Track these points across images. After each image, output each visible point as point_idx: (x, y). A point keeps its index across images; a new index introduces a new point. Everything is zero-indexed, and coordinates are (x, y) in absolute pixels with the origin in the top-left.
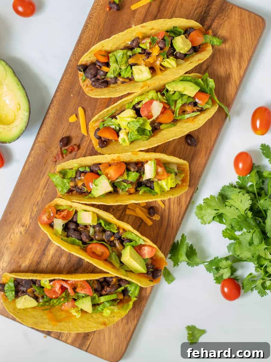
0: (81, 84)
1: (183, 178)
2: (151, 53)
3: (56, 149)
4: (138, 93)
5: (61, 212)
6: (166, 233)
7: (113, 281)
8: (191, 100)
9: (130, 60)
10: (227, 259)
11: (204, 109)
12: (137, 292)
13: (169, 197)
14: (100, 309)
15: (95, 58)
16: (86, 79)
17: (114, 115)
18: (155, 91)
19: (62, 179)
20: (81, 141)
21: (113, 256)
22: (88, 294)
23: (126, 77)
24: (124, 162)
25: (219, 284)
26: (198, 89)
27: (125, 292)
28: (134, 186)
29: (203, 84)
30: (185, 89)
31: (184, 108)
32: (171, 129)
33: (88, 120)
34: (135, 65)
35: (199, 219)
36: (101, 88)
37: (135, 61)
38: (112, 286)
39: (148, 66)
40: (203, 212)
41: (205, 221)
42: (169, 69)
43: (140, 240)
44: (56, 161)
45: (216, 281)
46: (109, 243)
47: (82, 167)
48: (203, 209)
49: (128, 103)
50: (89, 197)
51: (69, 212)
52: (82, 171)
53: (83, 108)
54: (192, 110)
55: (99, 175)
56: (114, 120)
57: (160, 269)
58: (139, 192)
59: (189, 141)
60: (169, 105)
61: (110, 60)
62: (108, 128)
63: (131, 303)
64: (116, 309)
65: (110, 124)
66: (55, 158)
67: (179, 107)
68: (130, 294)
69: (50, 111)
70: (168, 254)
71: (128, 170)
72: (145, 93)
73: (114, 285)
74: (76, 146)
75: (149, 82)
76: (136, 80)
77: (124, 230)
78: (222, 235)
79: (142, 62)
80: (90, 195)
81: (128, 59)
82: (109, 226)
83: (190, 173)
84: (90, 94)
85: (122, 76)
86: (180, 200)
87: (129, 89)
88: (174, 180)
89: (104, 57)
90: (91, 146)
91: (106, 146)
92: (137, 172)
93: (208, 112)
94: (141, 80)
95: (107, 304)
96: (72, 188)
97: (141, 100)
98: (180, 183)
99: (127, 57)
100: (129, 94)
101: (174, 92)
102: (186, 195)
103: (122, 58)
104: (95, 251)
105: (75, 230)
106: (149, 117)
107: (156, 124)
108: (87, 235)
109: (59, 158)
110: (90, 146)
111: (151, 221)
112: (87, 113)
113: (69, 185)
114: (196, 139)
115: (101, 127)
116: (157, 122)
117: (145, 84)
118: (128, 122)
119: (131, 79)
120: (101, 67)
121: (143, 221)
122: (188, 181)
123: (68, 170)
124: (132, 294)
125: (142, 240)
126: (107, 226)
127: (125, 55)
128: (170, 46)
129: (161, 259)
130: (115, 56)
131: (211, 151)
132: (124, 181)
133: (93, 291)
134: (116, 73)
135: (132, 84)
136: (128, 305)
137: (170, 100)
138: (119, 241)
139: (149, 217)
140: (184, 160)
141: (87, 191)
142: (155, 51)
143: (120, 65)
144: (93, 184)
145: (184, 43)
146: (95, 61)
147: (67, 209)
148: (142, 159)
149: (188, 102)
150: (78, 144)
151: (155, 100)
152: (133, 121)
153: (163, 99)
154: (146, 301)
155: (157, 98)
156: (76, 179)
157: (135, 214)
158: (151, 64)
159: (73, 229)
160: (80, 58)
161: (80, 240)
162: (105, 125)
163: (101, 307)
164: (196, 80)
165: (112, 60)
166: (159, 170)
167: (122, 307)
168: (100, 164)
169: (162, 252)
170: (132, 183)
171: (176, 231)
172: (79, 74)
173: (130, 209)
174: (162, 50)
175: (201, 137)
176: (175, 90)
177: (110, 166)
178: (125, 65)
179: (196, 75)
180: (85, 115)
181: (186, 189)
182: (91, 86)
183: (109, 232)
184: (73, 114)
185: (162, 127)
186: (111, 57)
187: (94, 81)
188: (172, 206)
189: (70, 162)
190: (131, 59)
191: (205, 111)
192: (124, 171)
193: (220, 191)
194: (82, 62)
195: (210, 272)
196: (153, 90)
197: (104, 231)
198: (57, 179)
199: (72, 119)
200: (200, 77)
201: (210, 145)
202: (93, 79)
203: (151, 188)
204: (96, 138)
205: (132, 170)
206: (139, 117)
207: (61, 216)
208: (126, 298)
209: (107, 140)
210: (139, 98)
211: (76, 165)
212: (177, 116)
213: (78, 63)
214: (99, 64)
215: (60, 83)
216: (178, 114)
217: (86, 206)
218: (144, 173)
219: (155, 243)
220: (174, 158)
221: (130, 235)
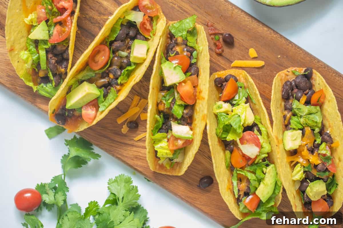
0: (291, 68)
1: (166, 167)
2: (313, 154)
3: (223, 28)
4: (272, 133)
5: (150, 22)
6: (105, 137)
7: (62, 68)
8: (252, 190)
9: (310, 129)
10: (65, 201)
11: (239, 203)
12: (43, 93)
13: (147, 147)
14: (31, 48)
15: (317, 90)
16: (295, 75)
17: (250, 101)
18: (269, 152)
19: (187, 30)
20: (227, 58)
21: (91, 73)
22: (52, 38)
23: (291, 121)
24: (196, 103)
25: (36, 188)
26: (264, 199)
27: (46, 80)
28: (165, 110)
29: (267, 206)
30: (266, 185)
31: (245, 181)
32: (224, 163)
33: (249, 70)
34: (303, 134)
35: (116, 177)
36: (283, 91)
37: (307, 135)
38: (56, 66)
39: (299, 148)
40: (123, 184)
41: (111, 184)
42: (291, 171)
43: (105, 107)
44: (207, 26)
45: (40, 185)
46: (107, 72)
47: (198, 54)
48: (126, 184)
49: (260, 119)
50: (163, 57)
51: (148, 31)
52: (193, 54)
53: (262, 67)
54: (241, 190)
55: (185, 73)
56: (244, 99)
57: (66, 125)
58: (158, 115)
59: (206, 180)
60: (252, 165)
61: (312, 107)
62: (236, 91)
63: (31, 84)
64: (28, 66)
65: (241, 94)
66: (212, 26)
67: (247, 175)
68: (42, 84)
69: (265, 29)
70: (80, 135)
71: (186, 107)
72: (269, 140)
73: (57, 69)
74: (221, 52)
75: (281, 146)
76: (286, 132)
77: (118, 91)
78: (93, 201)
79: (305, 143)
80: (164, 59)
81: (310, 127)
82: (126, 75)
83: (169, 176)
84: (277, 77)
85: (293, 117)
86: (141, 159)
87: (277, 123)
88: (165, 156)
89: (317, 100)
90: (218, 69)
91: (216, 86)
92: (182, 117)
93: (235, 207)
94: (284, 138)
95: (36, 56)
96: (175, 39)
97: (262, 135)
98: (160, 162)
99: (313, 126)
100: (272, 122)
101: (265, 172)
102: (144, 167)
103: (313, 121)
104: (101, 54)
105: (127, 35)
106: (242, 140)
107: (232, 146)
108: (120, 48)
109: (211, 30)
110: (218, 67)
111: (122, 123)
112: (257, 70)
113: (179, 36)
114: (207, 188)
115: (239, 84)
116: (235, 148)
117: (280, 141)
118: (241, 116)
119: (287, 126)
120: (306, 94)
121: (124, 113)
122: (160, 172)
123: (195, 38)
124: (42, 87)
125: (103, 109)
126: (127, 72)
127: (316, 124)
128: (317, 176)
129: (76, 127)
130: (317, 113)
131: (190, 204)
132: (174, 100)
133: (54, 44)
134: (297, 112)
135: (281, 127)
136: (30, 81)
137: (257, 166)
138: (107, 83)
139: (127, 122)
140: (186, 171)
141: (170, 56)
142: (314, 159)
143: (305, 117)
144: (177, 65)
145: (317, 193)
146: (314, 89)
147: (153, 29)
148: (196, 125)
149: (251, 187)
150: (223, 54)
151: (260, 150)
152: (240, 121)
153: (260, 159)
154: (30, 101)
155: (261, 153)
156: (184, 46)
157: (132, 105)
158: (301, 152)
159: (129, 33)
160: (319, 72)
161: (115, 39)
162: (240, 88)
163: (34, 50)
164: (273, 199)
165: (312, 108)
166: (180, 142)
167: (28, 73)
168: (197, 76)
169: (85, 130)
170: (170, 108)
171: (106, 149)
172: (302, 68)
173: (139, 101)
174: (314, 167)
175: (209, 194)
176: (267, 174)
177: (194, 87)
178: (305, 122)
179: (279, 200)
180: (255, 68)
181: (152, 168)
182: (286, 80)
183: (119, 73)
184: (257, 54)
185: (228, 153)
186: (316, 108)
187: (291, 84)
188: (135, 149)
189: (205, 42)
190: (310, 131)
191: (236, 204)
192: (185, 102)
193: (142, 206)
194: (316, 74)
195: (52, 180)
196: (271, 149)
197: (121, 68)
198: (188, 23)
199: (252, 52)
200: (275, 204)
201: (196, 204)
202: (294, 83)
203: (160, 129)
204: (226, 76)
205: (185, 112)
206: (244, 129)
207: (146, 21)
208: (39, 80)
209: (222, 88)
210: (265, 132)
211: (201, 48)
212: (238, 172)
213: (315, 70)
214: (310, 93)
215: (296, 45)
216: (240, 174)
217: (154, 53)
218: (179, 124)
219: (98, 124)
220: (191, 161)
221: (112, 96)
